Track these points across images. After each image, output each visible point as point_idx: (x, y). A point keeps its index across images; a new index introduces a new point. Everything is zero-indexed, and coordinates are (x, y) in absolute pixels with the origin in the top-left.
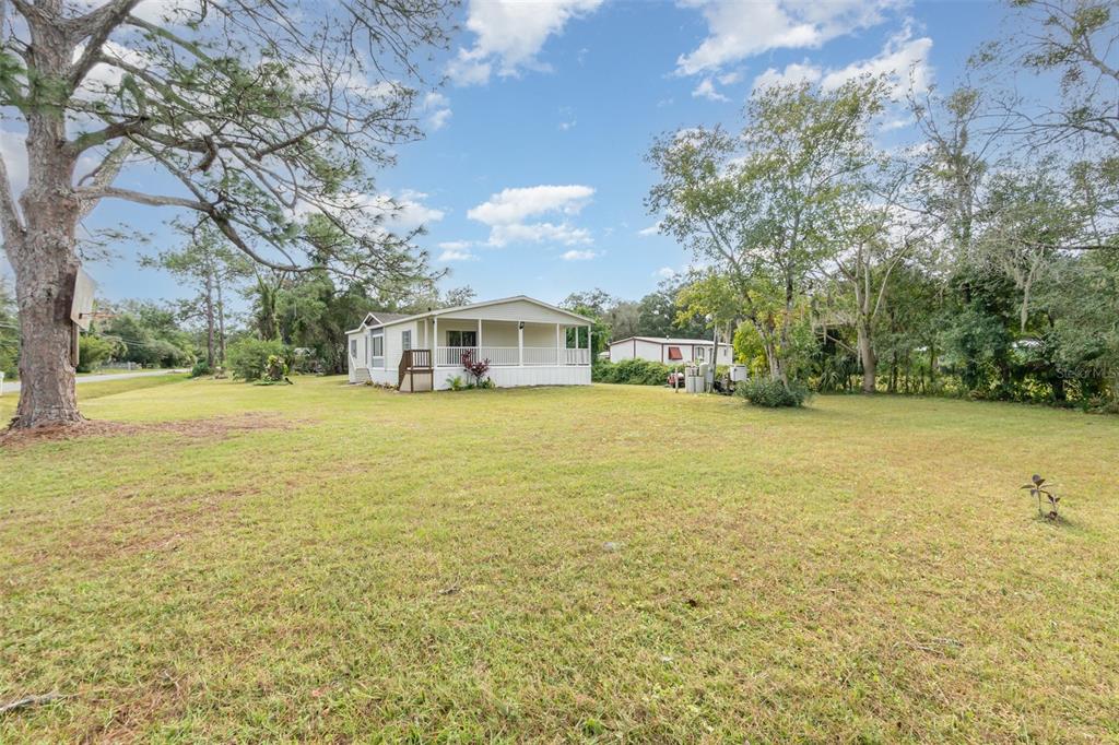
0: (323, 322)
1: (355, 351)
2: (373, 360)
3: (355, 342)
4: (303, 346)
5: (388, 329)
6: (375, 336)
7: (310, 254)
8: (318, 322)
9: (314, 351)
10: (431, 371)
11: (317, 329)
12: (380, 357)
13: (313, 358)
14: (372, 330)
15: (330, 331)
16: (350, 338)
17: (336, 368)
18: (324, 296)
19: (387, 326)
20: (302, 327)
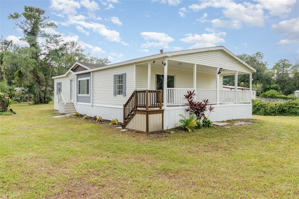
0: (34, 72)
1: (60, 90)
2: (77, 97)
3: (60, 84)
4: (20, 86)
5: (95, 74)
6: (79, 79)
7: (26, 31)
8: (31, 72)
9: (27, 90)
10: (162, 112)
11: (30, 76)
12: (86, 95)
13: (27, 93)
14: (78, 75)
15: (38, 77)
16: (56, 82)
17: (40, 100)
18: (35, 56)
19: (93, 72)
20: (20, 74)
